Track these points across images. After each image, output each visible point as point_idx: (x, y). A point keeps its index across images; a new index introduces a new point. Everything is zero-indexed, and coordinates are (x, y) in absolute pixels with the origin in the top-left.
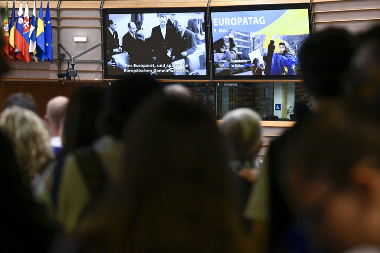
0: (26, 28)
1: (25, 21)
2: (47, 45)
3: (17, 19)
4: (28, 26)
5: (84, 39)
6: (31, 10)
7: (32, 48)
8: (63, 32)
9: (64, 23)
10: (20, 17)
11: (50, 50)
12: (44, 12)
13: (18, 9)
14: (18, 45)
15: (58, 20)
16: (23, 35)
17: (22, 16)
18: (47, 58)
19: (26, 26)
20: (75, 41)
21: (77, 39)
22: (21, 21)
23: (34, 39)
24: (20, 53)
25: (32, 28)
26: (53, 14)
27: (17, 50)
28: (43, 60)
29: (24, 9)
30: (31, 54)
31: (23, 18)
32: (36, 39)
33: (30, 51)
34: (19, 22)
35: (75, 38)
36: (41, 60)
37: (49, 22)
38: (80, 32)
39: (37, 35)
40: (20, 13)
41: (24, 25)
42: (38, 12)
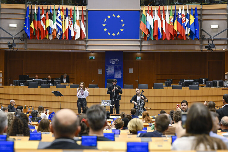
0: (184, 21)
1: (183, 17)
2: (196, 30)
3: (178, 15)
4: (185, 19)
5: (217, 26)
6: (186, 10)
7: (187, 32)
8: (204, 23)
9: (204, 18)
10: (180, 14)
11: (198, 33)
12: (194, 11)
13: (178, 10)
14: (179, 30)
15: (201, 16)
16: (182, 24)
17: (181, 14)
18: (196, 38)
19: (184, 19)
20: (211, 27)
21: (212, 26)
22: (180, 16)
23: (189, 27)
24: (180, 35)
25: (187, 20)
26: (199, 12)
27: (178, 33)
28: (193, 39)
29: (182, 10)
30: (187, 35)
31: (181, 15)
32: (190, 27)
33: (186, 34)
34: (179, 17)
35: (211, 26)
36: (192, 39)
37: (197, 17)
38: (214, 22)
39: (190, 25)
40: (180, 12)
41: (182, 19)
42: (190, 11)
